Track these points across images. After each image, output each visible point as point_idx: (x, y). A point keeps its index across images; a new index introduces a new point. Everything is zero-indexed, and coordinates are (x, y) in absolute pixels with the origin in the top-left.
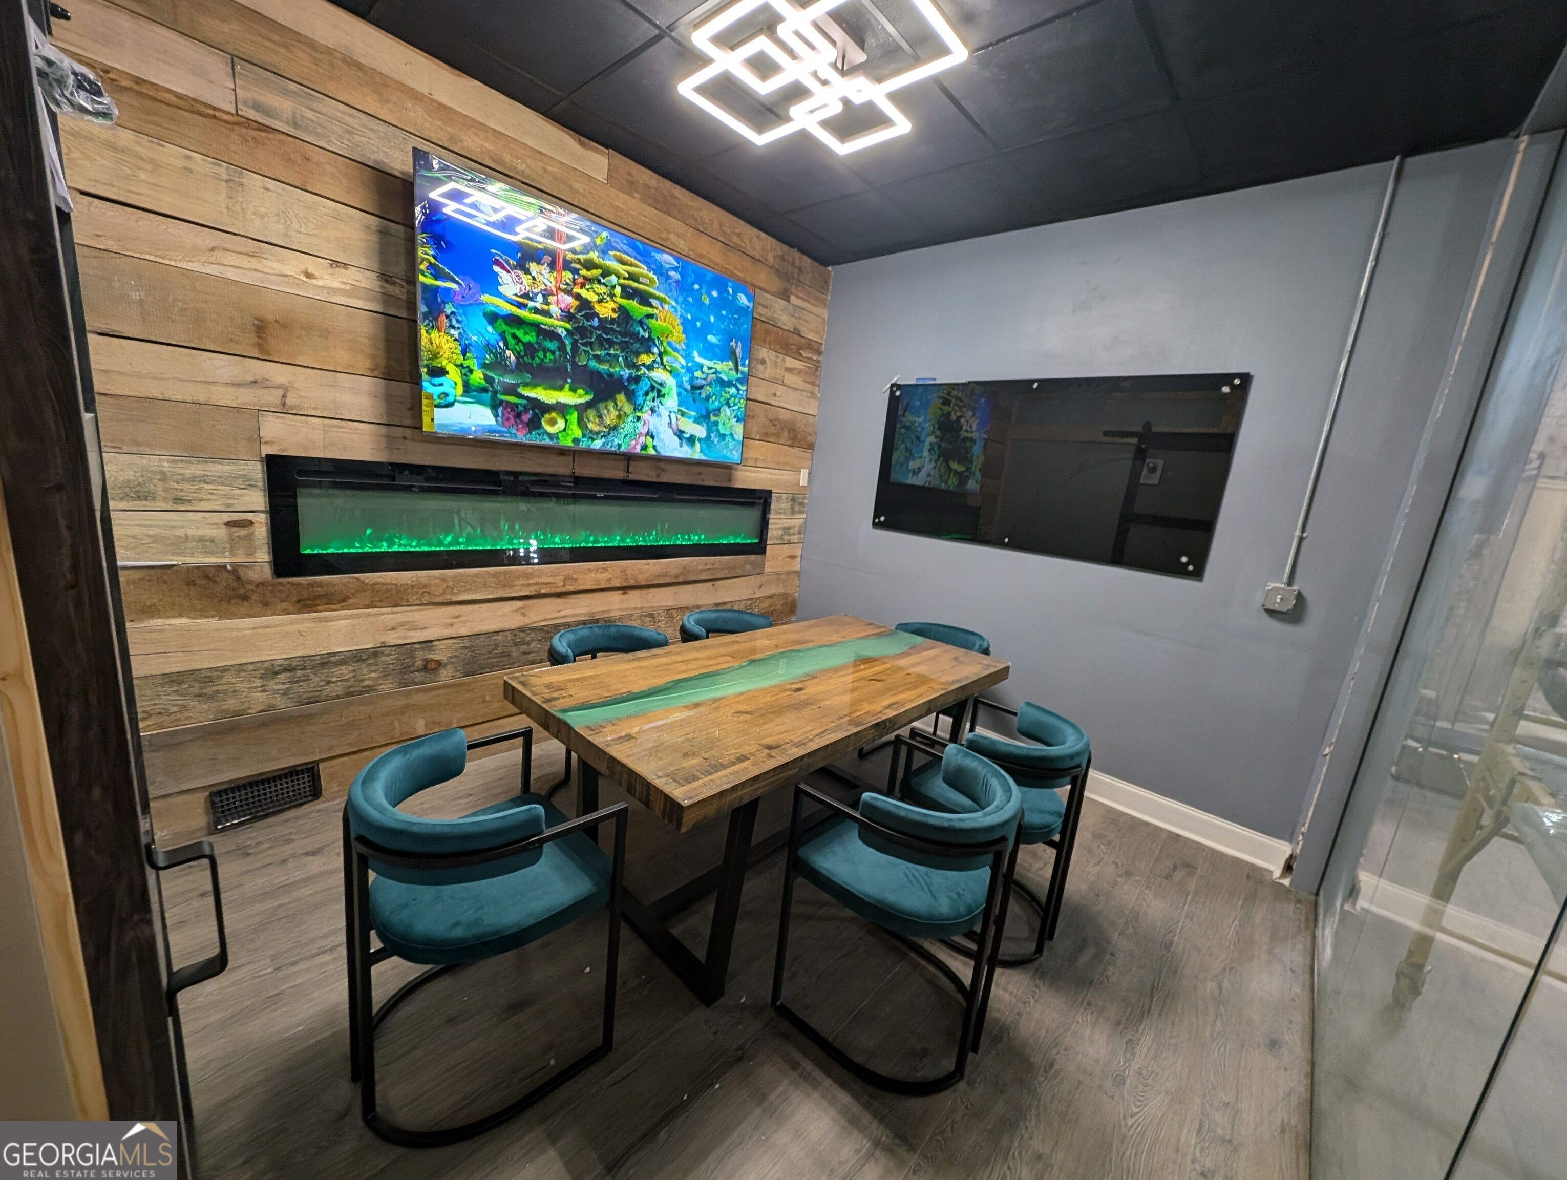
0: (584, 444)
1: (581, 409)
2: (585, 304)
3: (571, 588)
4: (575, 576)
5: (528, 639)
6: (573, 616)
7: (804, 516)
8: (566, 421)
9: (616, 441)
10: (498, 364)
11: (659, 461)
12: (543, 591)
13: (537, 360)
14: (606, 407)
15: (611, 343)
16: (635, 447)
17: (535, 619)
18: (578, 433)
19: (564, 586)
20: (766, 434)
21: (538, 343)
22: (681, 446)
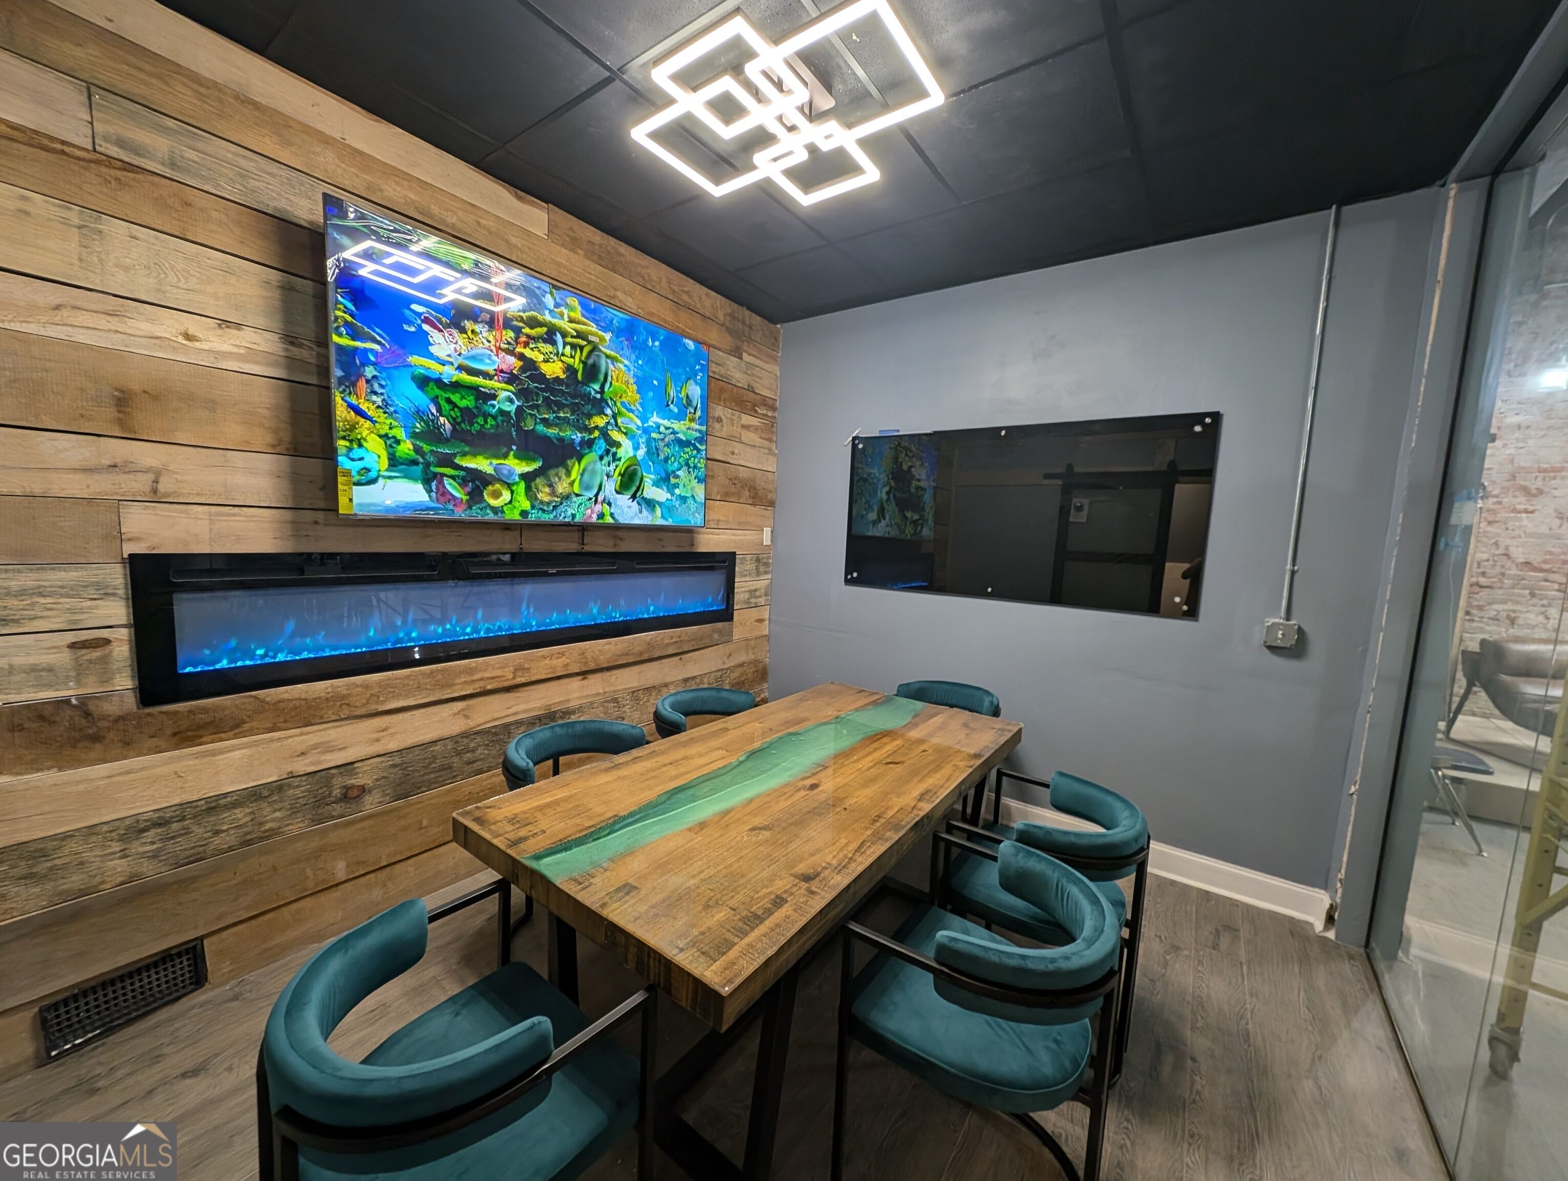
0: (533, 517)
1: (528, 478)
2: (529, 365)
3: (523, 680)
4: (526, 666)
5: (472, 745)
6: (525, 711)
7: (769, 576)
8: (512, 492)
9: (570, 511)
10: (432, 434)
11: (617, 529)
12: (489, 687)
13: (476, 427)
14: (557, 475)
15: (561, 407)
16: (590, 517)
17: (480, 721)
18: (526, 505)
19: (514, 678)
20: (727, 494)
21: (476, 407)
22: (641, 512)
